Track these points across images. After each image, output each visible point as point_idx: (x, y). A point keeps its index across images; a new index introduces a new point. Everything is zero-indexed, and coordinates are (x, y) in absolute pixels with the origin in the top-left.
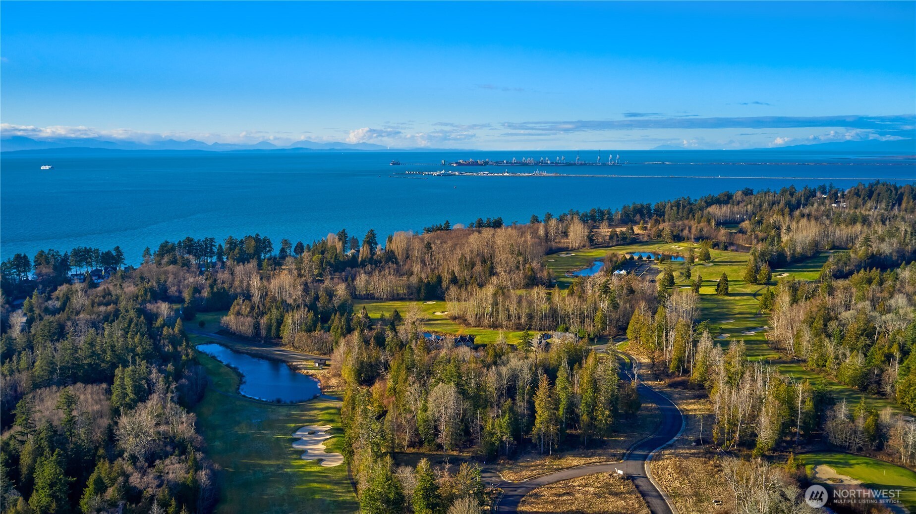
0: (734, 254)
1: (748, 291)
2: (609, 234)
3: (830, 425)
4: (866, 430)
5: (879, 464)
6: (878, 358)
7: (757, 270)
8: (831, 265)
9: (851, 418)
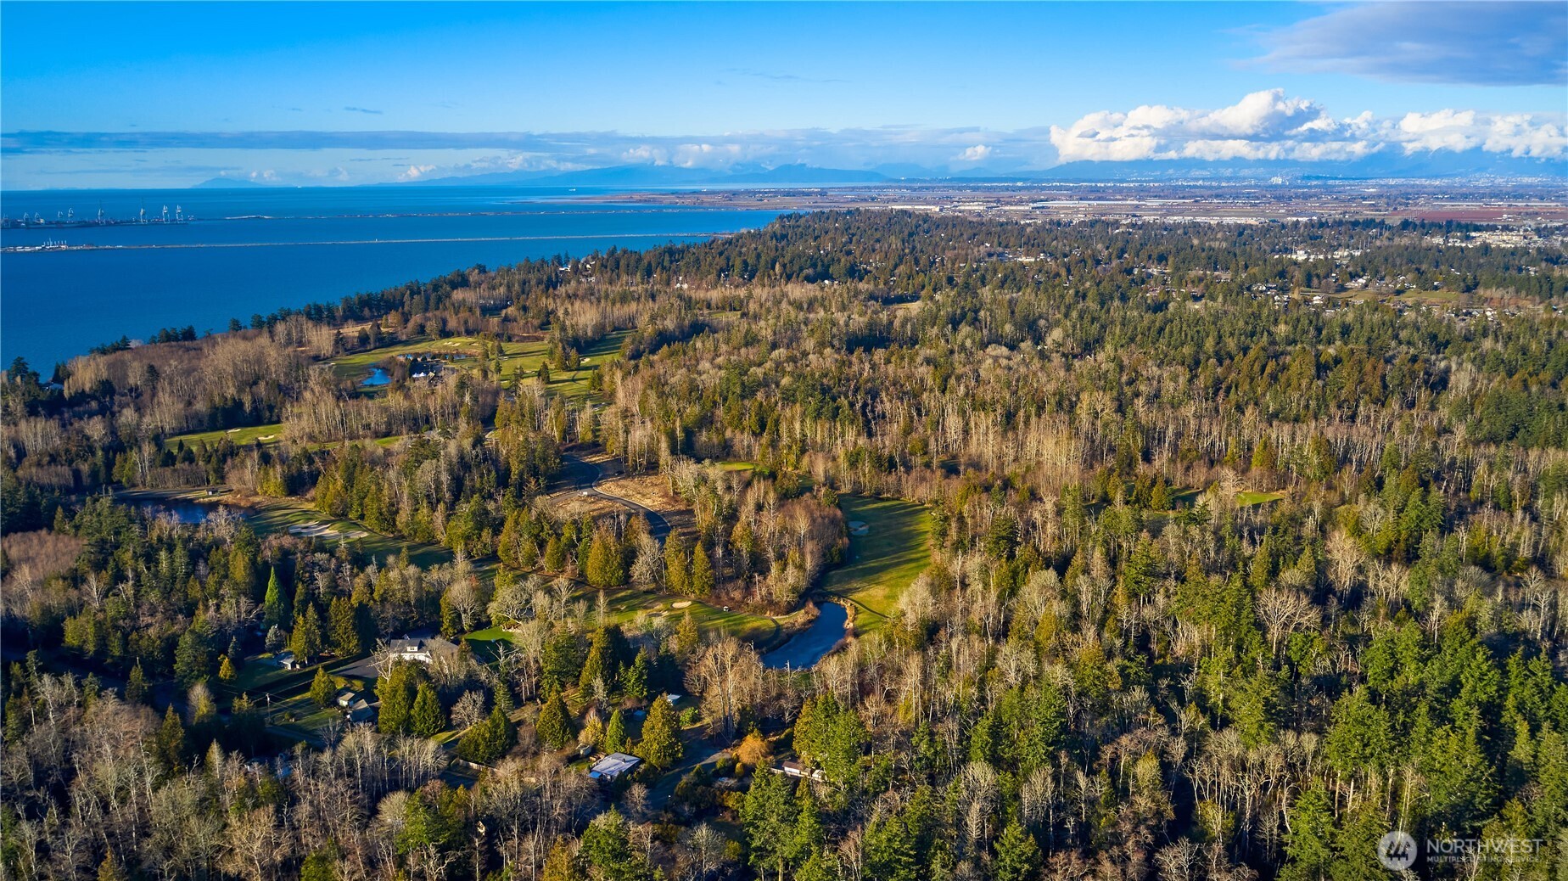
0: (520, 344)
1: (565, 378)
2: (357, 334)
3: (697, 446)
4: (719, 444)
5: (730, 463)
6: (709, 404)
7: (567, 357)
8: (628, 344)
9: (710, 439)
